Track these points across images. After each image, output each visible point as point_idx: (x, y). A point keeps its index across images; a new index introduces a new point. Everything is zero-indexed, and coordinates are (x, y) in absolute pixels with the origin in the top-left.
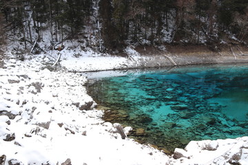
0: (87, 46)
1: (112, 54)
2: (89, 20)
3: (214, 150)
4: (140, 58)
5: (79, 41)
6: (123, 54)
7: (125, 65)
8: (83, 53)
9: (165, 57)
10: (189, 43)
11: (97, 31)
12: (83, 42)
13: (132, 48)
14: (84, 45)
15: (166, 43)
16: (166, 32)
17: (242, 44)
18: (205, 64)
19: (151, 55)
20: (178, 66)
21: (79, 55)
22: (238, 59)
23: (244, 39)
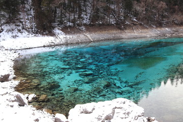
0: (23, 28)
1: (43, 35)
2: (24, 8)
3: (90, 113)
4: (65, 36)
5: (16, 25)
6: (51, 34)
7: (52, 43)
8: (19, 34)
9: (85, 35)
10: (103, 24)
11: (31, 16)
12: (19, 26)
13: (59, 29)
14: (20, 28)
15: (85, 25)
16: (85, 17)
17: (141, 24)
18: (114, 39)
19: (74, 34)
20: (94, 41)
21: (16, 36)
22: (138, 35)
23: (142, 21)
